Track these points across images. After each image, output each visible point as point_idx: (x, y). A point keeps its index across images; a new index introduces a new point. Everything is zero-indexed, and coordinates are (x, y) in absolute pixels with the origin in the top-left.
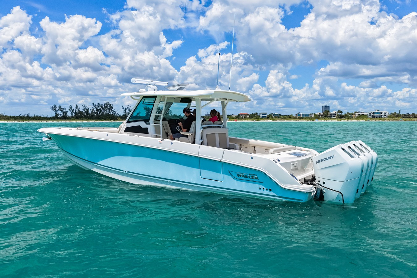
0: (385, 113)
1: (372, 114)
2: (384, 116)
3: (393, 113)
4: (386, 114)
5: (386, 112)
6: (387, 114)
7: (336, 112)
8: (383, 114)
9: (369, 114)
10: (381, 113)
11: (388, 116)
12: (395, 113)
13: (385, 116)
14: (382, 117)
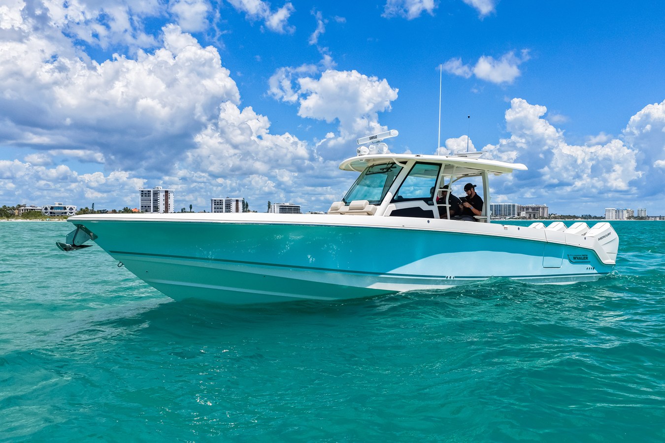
0: (71, 209)
1: (49, 209)
2: (70, 212)
3: (84, 208)
4: (73, 209)
5: (72, 206)
6: (75, 209)
8: (68, 210)
9: (43, 209)
10: (65, 209)
11: (76, 213)
12: (87, 208)
13: (72, 213)
14: (67, 214)
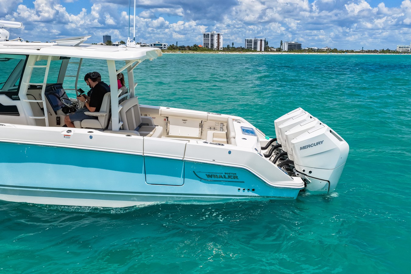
0: (165, 45)
1: (153, 45)
2: (164, 47)
3: (172, 45)
4: (165, 46)
5: (165, 44)
6: (166, 45)
7: (118, 43)
8: (163, 46)
9: (150, 45)
10: (161, 45)
11: (167, 48)
12: (173, 45)
13: (165, 47)
14: (163, 49)
